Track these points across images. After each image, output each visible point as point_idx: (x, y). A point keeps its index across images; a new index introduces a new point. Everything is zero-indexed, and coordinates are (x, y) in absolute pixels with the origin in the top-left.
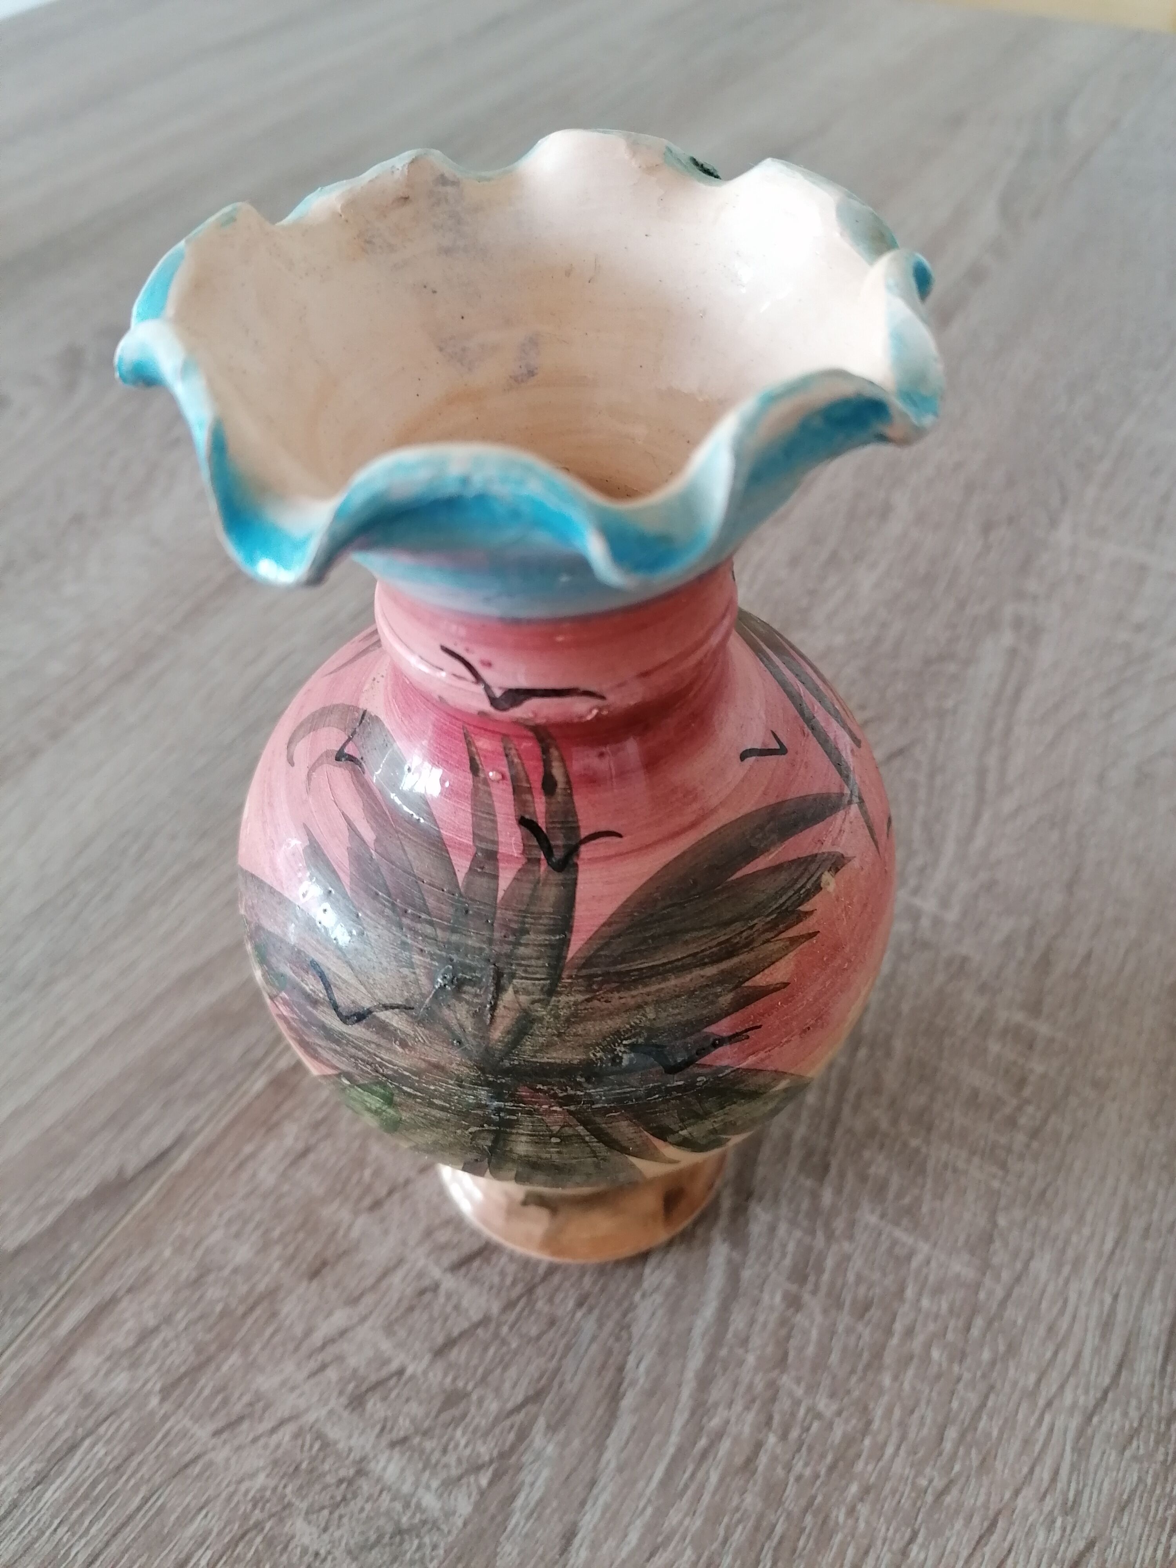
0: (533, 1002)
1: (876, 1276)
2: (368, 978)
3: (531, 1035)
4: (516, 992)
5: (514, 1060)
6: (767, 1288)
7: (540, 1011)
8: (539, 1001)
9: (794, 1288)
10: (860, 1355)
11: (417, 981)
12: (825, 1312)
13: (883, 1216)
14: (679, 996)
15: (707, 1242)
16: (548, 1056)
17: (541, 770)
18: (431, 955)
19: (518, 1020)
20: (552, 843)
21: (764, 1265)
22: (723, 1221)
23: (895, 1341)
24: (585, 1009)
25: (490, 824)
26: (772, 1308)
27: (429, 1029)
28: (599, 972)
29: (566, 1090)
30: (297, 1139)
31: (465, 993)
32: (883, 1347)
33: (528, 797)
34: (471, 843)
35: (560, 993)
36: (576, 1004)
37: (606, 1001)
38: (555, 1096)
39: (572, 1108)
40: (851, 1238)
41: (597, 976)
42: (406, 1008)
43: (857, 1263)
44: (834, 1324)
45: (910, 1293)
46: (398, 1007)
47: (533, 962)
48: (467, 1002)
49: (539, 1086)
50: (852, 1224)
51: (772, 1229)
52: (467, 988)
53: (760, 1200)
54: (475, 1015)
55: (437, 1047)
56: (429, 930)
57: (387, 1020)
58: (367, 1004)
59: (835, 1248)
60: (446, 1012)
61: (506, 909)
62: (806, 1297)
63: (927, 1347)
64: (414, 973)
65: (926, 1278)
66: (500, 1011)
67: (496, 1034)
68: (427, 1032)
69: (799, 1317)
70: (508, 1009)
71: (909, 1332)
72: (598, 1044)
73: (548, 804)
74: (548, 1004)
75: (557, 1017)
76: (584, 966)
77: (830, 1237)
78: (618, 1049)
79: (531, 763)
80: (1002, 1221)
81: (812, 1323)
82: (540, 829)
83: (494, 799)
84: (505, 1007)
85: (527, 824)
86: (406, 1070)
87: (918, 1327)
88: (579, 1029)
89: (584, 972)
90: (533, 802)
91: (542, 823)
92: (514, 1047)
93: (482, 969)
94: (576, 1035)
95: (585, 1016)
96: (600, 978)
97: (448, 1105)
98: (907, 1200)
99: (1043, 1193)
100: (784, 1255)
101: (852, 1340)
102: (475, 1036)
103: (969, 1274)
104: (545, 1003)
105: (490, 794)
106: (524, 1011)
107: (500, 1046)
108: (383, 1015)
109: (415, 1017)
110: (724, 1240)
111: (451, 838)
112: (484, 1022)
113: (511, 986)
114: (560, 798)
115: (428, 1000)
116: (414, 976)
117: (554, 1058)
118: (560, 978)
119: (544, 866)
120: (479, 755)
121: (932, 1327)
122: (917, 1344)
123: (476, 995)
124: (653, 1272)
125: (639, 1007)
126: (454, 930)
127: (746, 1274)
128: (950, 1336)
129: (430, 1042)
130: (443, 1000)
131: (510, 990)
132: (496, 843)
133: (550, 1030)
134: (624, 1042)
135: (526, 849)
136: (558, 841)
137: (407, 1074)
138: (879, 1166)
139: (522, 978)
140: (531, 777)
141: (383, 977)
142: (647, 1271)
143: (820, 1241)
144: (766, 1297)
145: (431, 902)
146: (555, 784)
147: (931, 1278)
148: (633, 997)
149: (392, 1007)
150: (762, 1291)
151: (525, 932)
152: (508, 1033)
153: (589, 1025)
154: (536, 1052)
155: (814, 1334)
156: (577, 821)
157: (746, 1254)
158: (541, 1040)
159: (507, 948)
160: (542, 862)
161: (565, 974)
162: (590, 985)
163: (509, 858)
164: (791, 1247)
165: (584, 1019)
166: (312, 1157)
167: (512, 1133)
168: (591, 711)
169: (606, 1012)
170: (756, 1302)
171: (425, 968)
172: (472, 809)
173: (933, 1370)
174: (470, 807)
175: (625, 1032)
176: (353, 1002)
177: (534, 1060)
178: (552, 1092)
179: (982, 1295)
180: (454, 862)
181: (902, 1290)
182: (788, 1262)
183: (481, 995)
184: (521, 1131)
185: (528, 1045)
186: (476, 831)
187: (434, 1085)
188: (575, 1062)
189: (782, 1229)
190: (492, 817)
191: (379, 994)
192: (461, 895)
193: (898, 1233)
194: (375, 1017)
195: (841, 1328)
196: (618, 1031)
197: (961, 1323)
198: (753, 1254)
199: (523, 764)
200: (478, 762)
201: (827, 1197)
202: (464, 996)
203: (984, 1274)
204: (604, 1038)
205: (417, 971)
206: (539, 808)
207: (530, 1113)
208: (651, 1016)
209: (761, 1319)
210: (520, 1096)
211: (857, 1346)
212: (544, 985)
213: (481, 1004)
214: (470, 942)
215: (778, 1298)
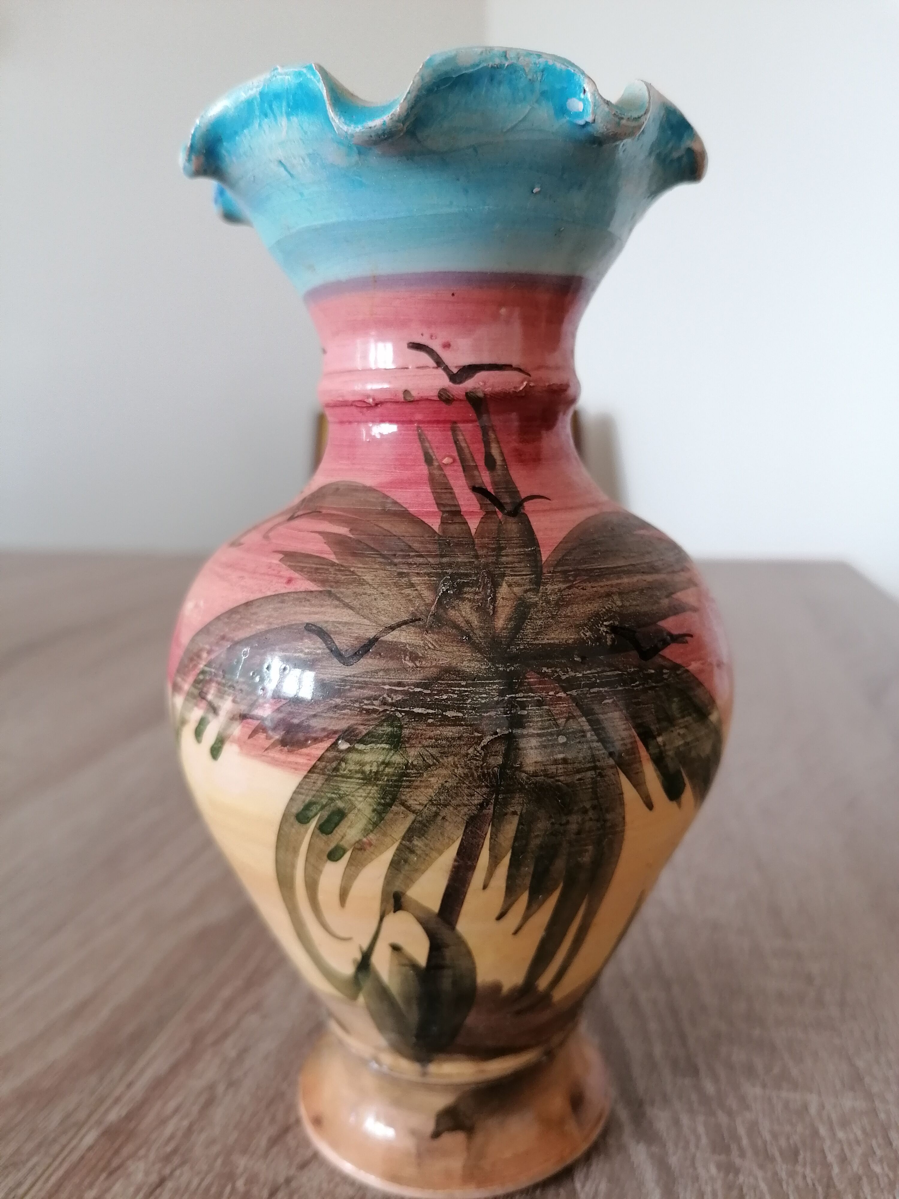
0: (526, 591)
1: (788, 1128)
2: (371, 609)
3: (530, 619)
4: (510, 586)
5: (519, 645)
6: (699, 1164)
7: (533, 598)
8: (530, 590)
9: (723, 1158)
10: (815, 1190)
11: (420, 596)
12: (761, 1167)
13: (764, 1086)
14: (634, 591)
15: (622, 1148)
16: (547, 637)
17: (483, 450)
18: (428, 574)
19: (517, 607)
20: (502, 501)
21: (686, 1148)
22: (628, 1129)
23: (836, 1170)
24: (568, 595)
25: (448, 495)
26: (712, 1179)
27: (438, 633)
28: (571, 569)
29: (568, 672)
30: (147, 1173)
31: (466, 593)
32: (830, 1178)
33: (476, 473)
34: (437, 510)
35: (546, 583)
36: (560, 590)
37: (583, 589)
38: (558, 679)
39: (574, 693)
40: (748, 1108)
41: (571, 571)
42: (413, 621)
43: (765, 1127)
44: (776, 1174)
45: (823, 1131)
46: (405, 623)
47: (516, 565)
48: (470, 600)
49: (545, 669)
50: (742, 1100)
51: (676, 1122)
52: (466, 589)
53: (652, 1103)
54: (478, 609)
55: (447, 649)
56: (421, 560)
57: (395, 640)
58: (371, 634)
59: (739, 1121)
60: (452, 613)
61: (482, 538)
62: (738, 1161)
63: (866, 1165)
64: (417, 590)
65: (829, 1118)
66: (500, 602)
67: (500, 623)
68: (436, 637)
69: (741, 1178)
70: (506, 599)
71: (843, 1160)
72: (586, 625)
73: (493, 477)
74: (538, 592)
75: (548, 602)
76: (557, 565)
77: (730, 1113)
78: (602, 629)
79: (476, 445)
80: (860, 1064)
81: (756, 1178)
82: (490, 493)
83: (449, 478)
84: (503, 598)
85: (479, 490)
86: (417, 685)
87: (848, 1154)
88: (568, 611)
89: (559, 569)
90: (480, 476)
91: (490, 489)
92: (517, 632)
93: (476, 574)
94: (566, 616)
95: (570, 600)
96: (573, 573)
97: (461, 715)
98: (776, 1070)
99: (876, 1038)
100: (698, 1139)
101: (799, 1180)
102: (481, 628)
103: (861, 1104)
104: (536, 591)
105: (445, 476)
106: (520, 599)
107: (505, 633)
108: (389, 637)
109: (423, 627)
110: (638, 1142)
111: (419, 511)
112: (488, 613)
113: (504, 581)
114: (500, 472)
115: (433, 608)
116: (416, 592)
117: (553, 639)
118: (542, 573)
119: (500, 515)
120: (431, 448)
121: (860, 1150)
122: (856, 1165)
123: (476, 593)
124: (583, 1186)
125: (609, 595)
126: (442, 556)
127: (674, 1160)
128: (879, 1152)
129: (440, 646)
130: (447, 604)
131: (504, 584)
132: (458, 506)
133: (544, 613)
134: (605, 623)
135: (482, 506)
136: (506, 499)
137: (419, 690)
138: (739, 1056)
139: (512, 575)
140: (476, 458)
141: (386, 603)
142: (578, 1185)
143: (723, 1118)
144: (701, 1171)
145: (416, 546)
146: (494, 461)
147: (834, 1117)
148: (601, 587)
149: (399, 625)
150: (695, 1169)
151: (501, 549)
152: (510, 619)
153: (575, 608)
154: (537, 633)
155: (763, 1186)
156: (516, 487)
157: (664, 1146)
158: (539, 622)
159: (491, 559)
160: (498, 513)
161: (545, 570)
162: (567, 577)
163: (472, 513)
164: (701, 1129)
165: (568, 604)
166: (170, 1185)
167: (523, 736)
168: (522, 382)
169: (584, 598)
170: (696, 1179)
171: (425, 584)
172: (431, 489)
173: (884, 1182)
174: (429, 488)
175: (604, 614)
176: (357, 638)
177: (537, 642)
178: (556, 675)
179: (882, 1116)
180: (426, 522)
181: (815, 1133)
182: (704, 1141)
183: (480, 592)
184: (531, 731)
185: (528, 629)
186: (439, 502)
187: (447, 692)
188: (570, 641)
189: (685, 1120)
190: (449, 491)
191: (384, 619)
192: (440, 536)
193: (784, 1094)
194: (382, 641)
195: (783, 1175)
196: (598, 614)
197: (880, 1140)
198: (670, 1146)
199: (468, 447)
200: (432, 454)
201: (709, 1087)
202: (466, 596)
203: (873, 1101)
204: (589, 619)
205: (419, 588)
206: (486, 478)
207: (540, 703)
208: (619, 603)
209: (708, 1189)
210: (528, 683)
211: (807, 1185)
212: (531, 579)
213: (482, 599)
214: (459, 560)
215: (713, 1170)
